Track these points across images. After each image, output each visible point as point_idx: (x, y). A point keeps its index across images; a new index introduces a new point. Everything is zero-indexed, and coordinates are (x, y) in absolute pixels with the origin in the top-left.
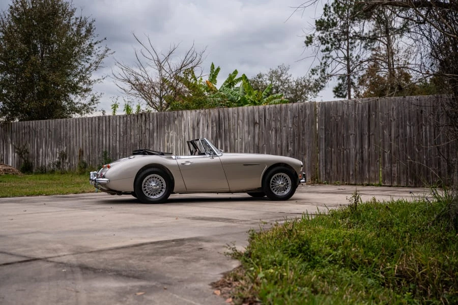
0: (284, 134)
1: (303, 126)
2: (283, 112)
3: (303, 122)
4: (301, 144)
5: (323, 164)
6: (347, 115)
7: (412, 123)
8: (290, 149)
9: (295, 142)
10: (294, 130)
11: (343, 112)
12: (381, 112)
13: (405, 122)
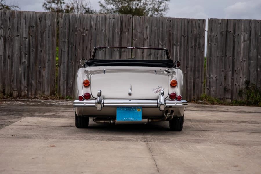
0: (16, 45)
1: (42, 37)
2: (15, 20)
3: (42, 33)
4: (39, 57)
5: (64, 78)
6: (95, 29)
7: (164, 43)
8: (23, 60)
9: (31, 54)
10: (29, 41)
11: (91, 27)
12: (134, 30)
13: (158, 41)
